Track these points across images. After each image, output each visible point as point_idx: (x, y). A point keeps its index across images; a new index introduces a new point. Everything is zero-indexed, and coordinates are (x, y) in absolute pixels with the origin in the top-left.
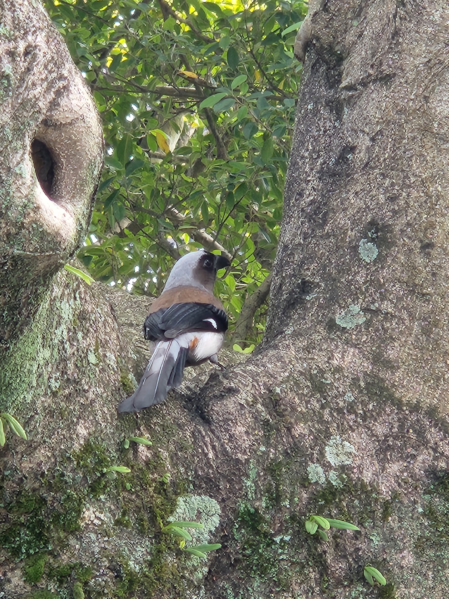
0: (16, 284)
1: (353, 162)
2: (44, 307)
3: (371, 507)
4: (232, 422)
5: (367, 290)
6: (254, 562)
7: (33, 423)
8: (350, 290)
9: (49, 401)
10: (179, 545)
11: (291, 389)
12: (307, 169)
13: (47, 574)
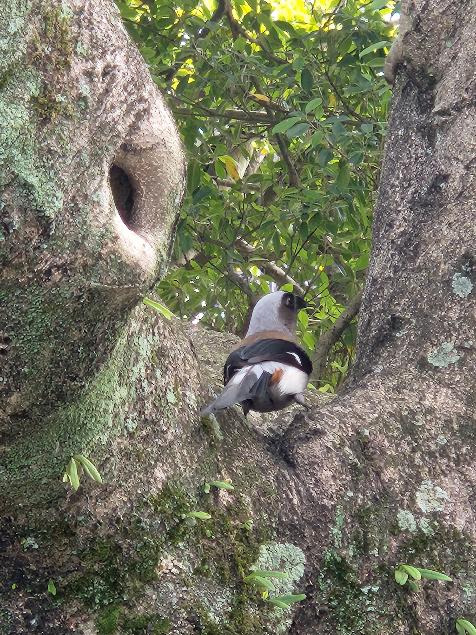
0: (93, 319)
1: (446, 191)
2: (122, 343)
3: (464, 556)
4: (318, 466)
5: (461, 326)
6: (341, 614)
7: (108, 465)
8: (443, 326)
9: (125, 442)
10: (261, 595)
11: (380, 431)
12: (398, 199)
13: (121, 626)
